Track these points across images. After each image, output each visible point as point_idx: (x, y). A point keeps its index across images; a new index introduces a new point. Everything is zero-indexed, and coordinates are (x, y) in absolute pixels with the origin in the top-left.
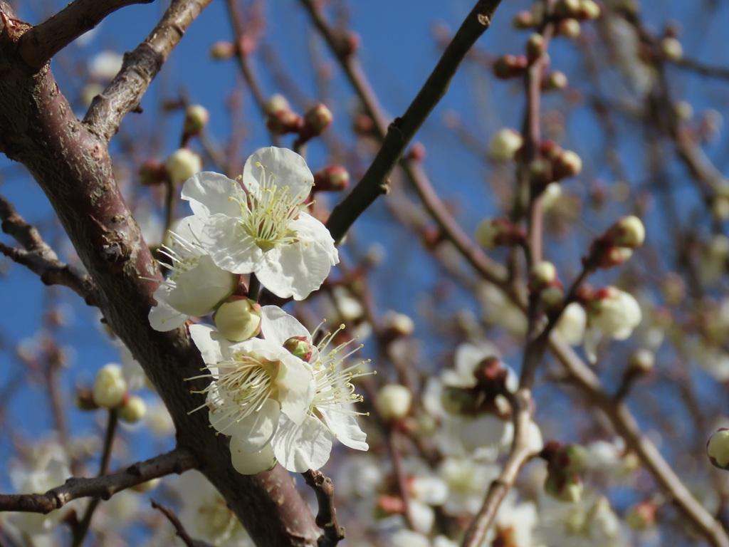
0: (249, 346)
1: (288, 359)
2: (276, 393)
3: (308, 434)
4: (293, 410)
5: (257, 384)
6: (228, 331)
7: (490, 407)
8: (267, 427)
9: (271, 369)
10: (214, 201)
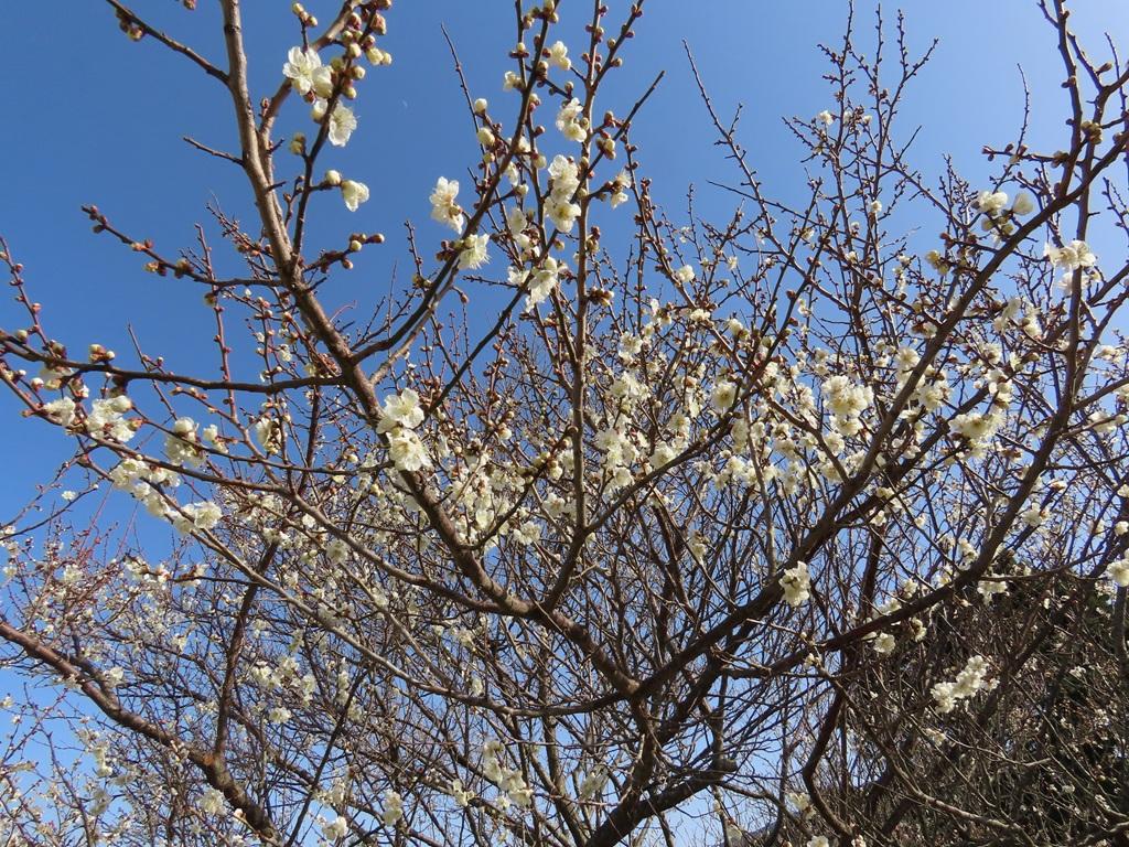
0: (400, 439)
1: (410, 443)
2: (406, 451)
3: (415, 461)
4: (410, 455)
5: (401, 449)
6: (395, 435)
7: (475, 453)
8: (403, 459)
9: (405, 445)
10: (393, 402)
